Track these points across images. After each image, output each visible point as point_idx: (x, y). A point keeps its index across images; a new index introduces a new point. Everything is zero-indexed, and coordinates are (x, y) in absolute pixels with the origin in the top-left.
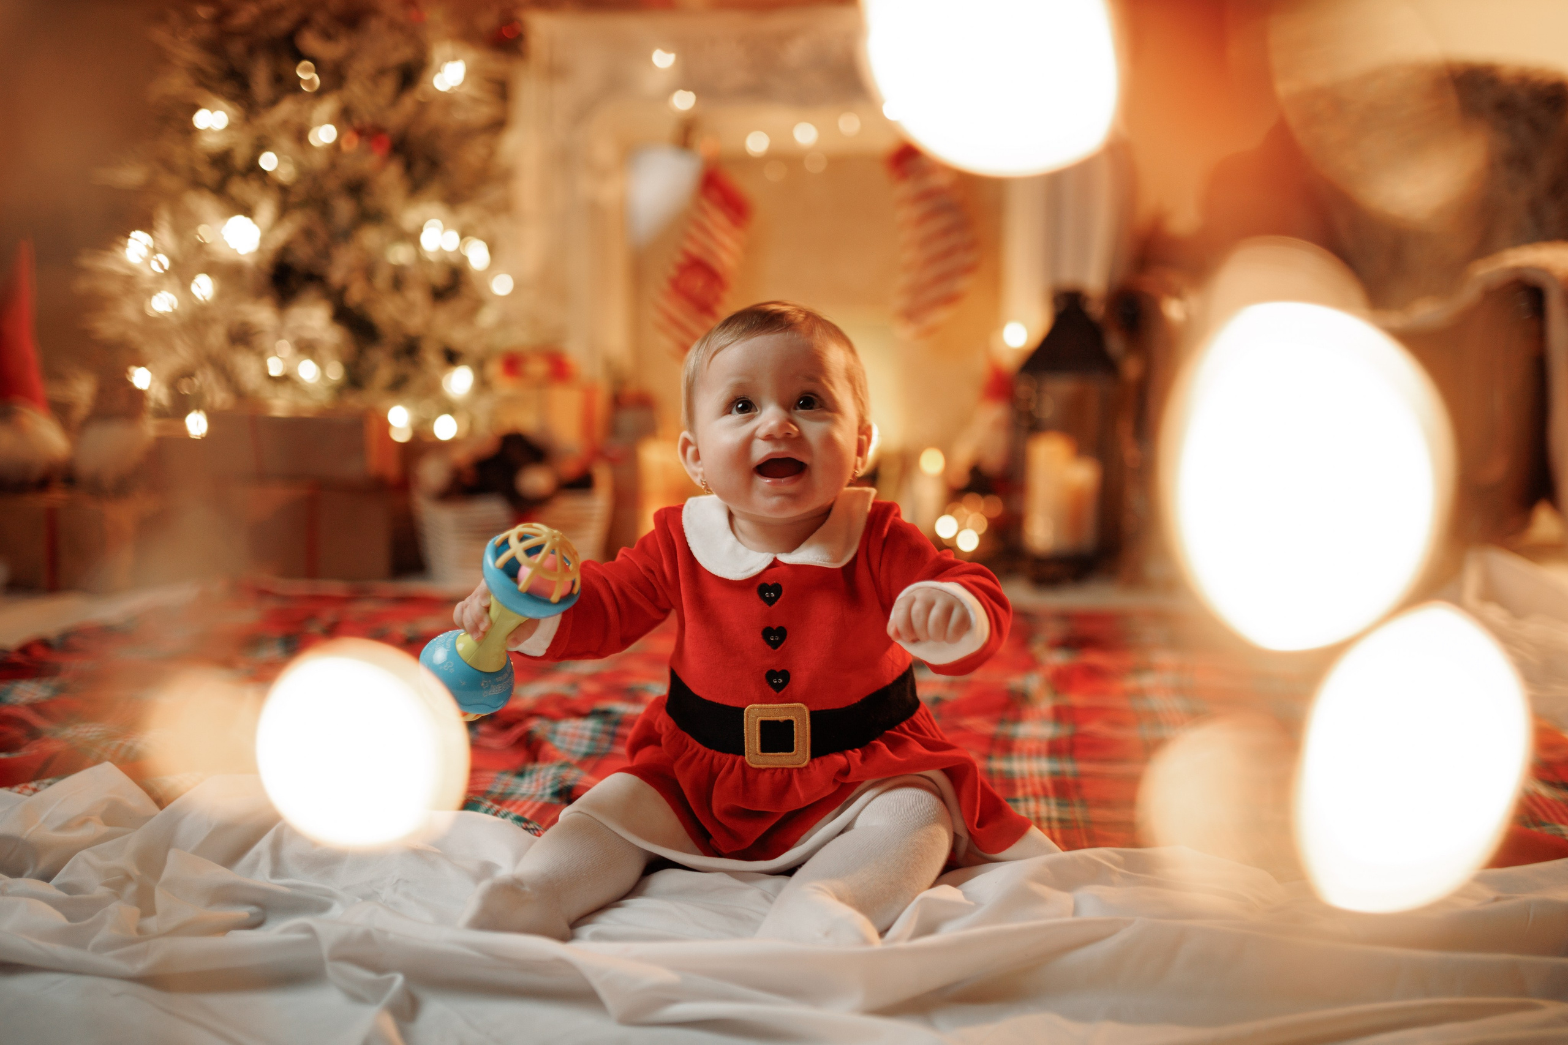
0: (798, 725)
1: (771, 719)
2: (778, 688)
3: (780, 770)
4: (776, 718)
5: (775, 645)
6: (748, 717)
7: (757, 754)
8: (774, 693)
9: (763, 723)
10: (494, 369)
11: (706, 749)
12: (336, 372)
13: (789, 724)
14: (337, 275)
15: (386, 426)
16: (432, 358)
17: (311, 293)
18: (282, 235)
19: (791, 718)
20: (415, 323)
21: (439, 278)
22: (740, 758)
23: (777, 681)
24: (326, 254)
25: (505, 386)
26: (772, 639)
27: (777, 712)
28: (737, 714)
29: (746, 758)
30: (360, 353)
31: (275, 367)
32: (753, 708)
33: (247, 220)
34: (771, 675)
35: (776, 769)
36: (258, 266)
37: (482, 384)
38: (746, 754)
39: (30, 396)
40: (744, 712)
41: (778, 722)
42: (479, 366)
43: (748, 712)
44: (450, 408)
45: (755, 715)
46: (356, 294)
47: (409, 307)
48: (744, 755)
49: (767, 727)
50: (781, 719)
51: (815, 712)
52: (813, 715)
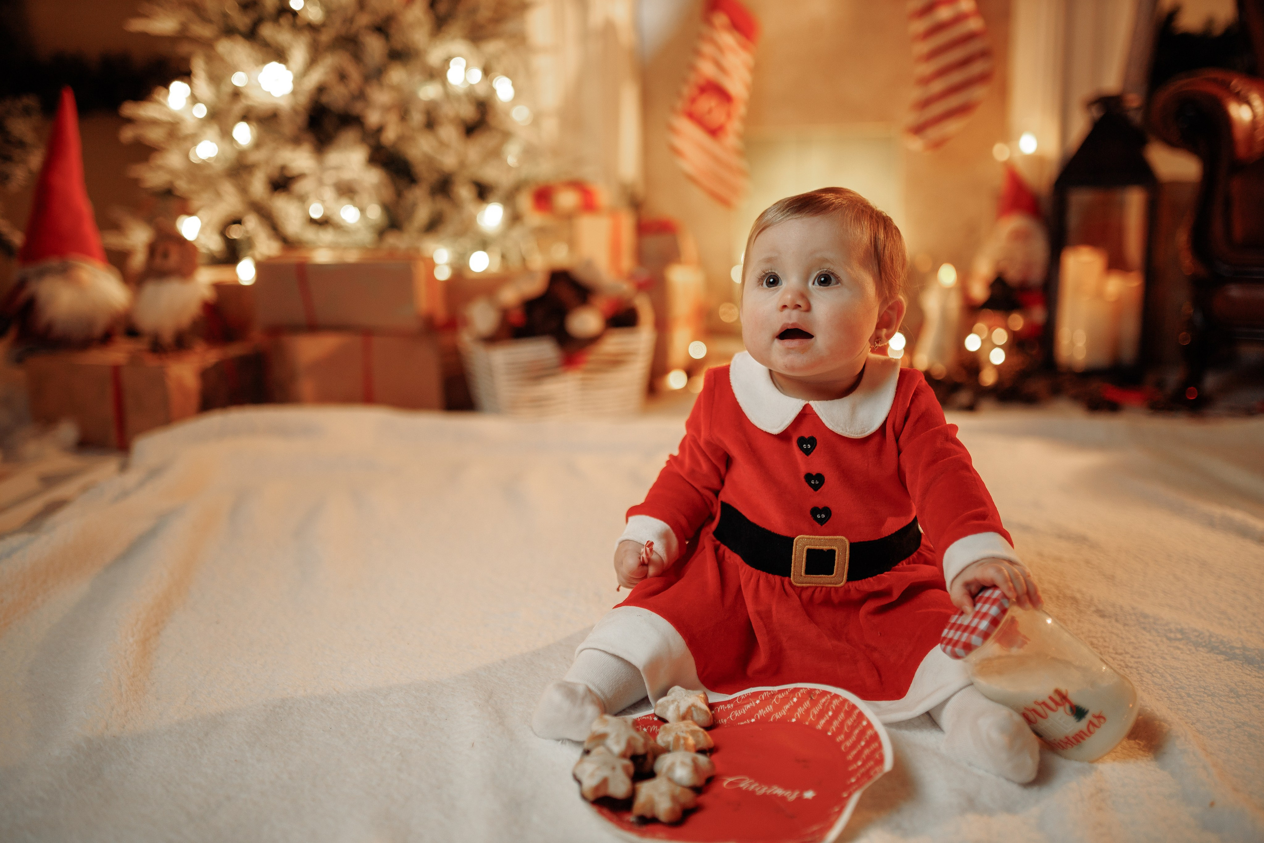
0: (839, 554)
1: (817, 547)
2: (822, 522)
3: (819, 589)
4: (821, 547)
5: (815, 488)
6: (796, 545)
7: (801, 576)
8: (818, 525)
9: (809, 551)
10: (525, 202)
11: (759, 571)
12: (375, 213)
13: (832, 553)
14: (373, 118)
15: (431, 265)
16: (465, 193)
17: (350, 135)
18: (316, 77)
19: (833, 548)
20: (449, 161)
21: (468, 112)
22: (787, 578)
23: (820, 516)
24: (361, 96)
25: (534, 218)
26: (813, 484)
27: (821, 542)
28: (788, 542)
29: (792, 579)
30: (399, 194)
31: (316, 212)
32: (802, 538)
33: (282, 67)
34: (815, 511)
35: (817, 587)
36: (295, 111)
37: (514, 218)
38: (792, 576)
39: (85, 251)
40: (793, 541)
41: (822, 550)
42: (509, 199)
43: (797, 541)
44: (484, 244)
45: (802, 544)
46: (390, 135)
47: (443, 145)
48: (790, 576)
49: (812, 554)
50: (825, 548)
51: (854, 543)
52: (853, 546)
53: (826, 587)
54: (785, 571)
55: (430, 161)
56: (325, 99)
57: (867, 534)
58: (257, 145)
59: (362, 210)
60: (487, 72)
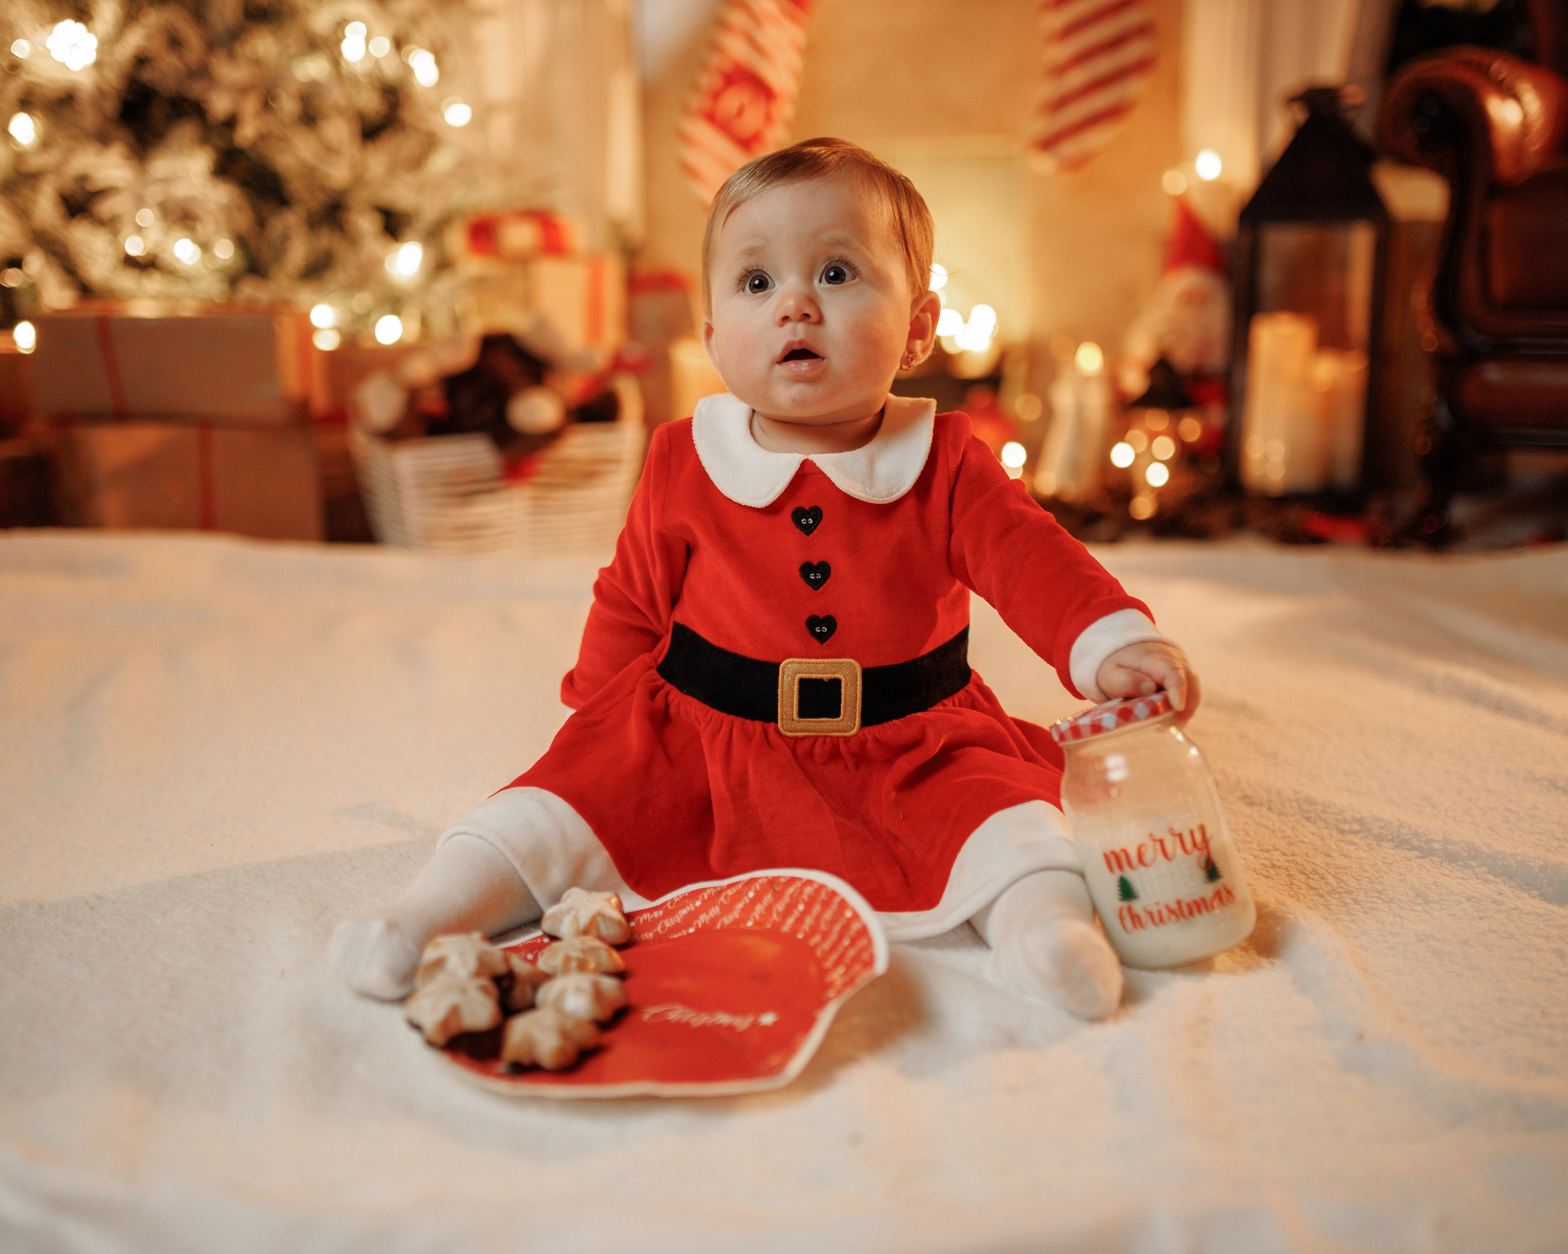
0: (846, 685)
1: (814, 676)
2: (822, 638)
3: (820, 740)
4: (819, 676)
5: (816, 585)
6: (783, 673)
7: (793, 720)
8: (817, 644)
9: (802, 681)
10: (456, 240)
11: (732, 717)
12: (225, 251)
13: (836, 683)
14: (220, 104)
15: (307, 331)
16: (366, 224)
17: (185, 131)
18: (135, 40)
19: (837, 676)
20: (338, 174)
21: (370, 102)
22: (772, 724)
23: (821, 629)
24: (203, 72)
25: (472, 265)
26: (813, 578)
27: (820, 668)
28: (771, 671)
29: (779, 725)
30: (261, 223)
31: (135, 247)
32: (792, 663)
33: (80, 26)
34: (812, 622)
35: (817, 737)
36: (101, 93)
37: (441, 265)
38: (779, 722)
40: (778, 669)
41: (821, 681)
42: (434, 235)
43: (784, 667)
44: (394, 302)
45: (793, 671)
46: (247, 132)
47: (330, 150)
48: (776, 722)
49: (807, 686)
50: (826, 676)
51: (868, 669)
52: (866, 673)
53: (832, 737)
54: (769, 714)
55: (310, 173)
56: (147, 75)
57: (889, 656)
58: (45, 144)
59: (205, 247)
60: (399, 43)
